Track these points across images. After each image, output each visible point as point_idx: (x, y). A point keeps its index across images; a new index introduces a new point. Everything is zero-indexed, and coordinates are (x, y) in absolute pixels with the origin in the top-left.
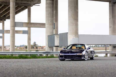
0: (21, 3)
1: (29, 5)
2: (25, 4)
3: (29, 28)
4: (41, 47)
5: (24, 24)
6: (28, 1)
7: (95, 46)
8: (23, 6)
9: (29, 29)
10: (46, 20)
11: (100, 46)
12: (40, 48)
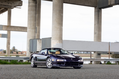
0: (1, 5)
1: (10, 7)
2: (5, 5)
3: (9, 31)
4: (21, 53)
5: (3, 27)
6: (9, 3)
7: (77, 53)
8: (4, 8)
9: (9, 33)
10: (28, 24)
11: (82, 52)
12: (19, 53)
